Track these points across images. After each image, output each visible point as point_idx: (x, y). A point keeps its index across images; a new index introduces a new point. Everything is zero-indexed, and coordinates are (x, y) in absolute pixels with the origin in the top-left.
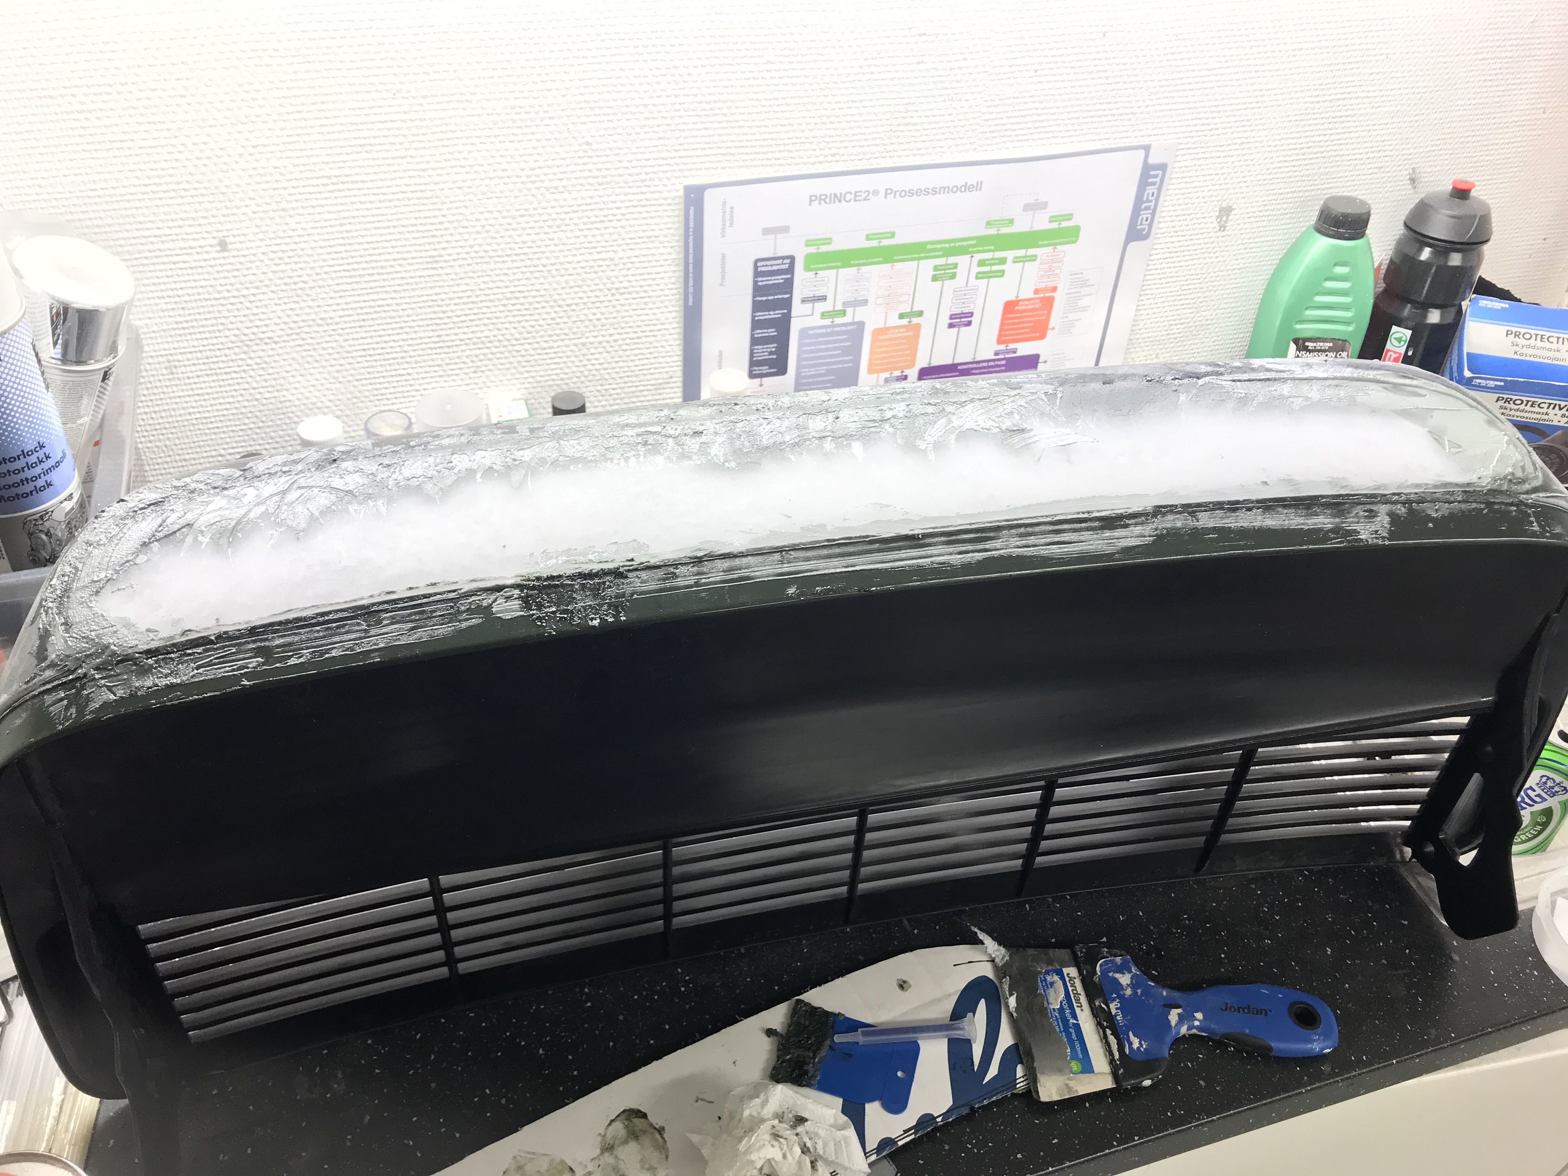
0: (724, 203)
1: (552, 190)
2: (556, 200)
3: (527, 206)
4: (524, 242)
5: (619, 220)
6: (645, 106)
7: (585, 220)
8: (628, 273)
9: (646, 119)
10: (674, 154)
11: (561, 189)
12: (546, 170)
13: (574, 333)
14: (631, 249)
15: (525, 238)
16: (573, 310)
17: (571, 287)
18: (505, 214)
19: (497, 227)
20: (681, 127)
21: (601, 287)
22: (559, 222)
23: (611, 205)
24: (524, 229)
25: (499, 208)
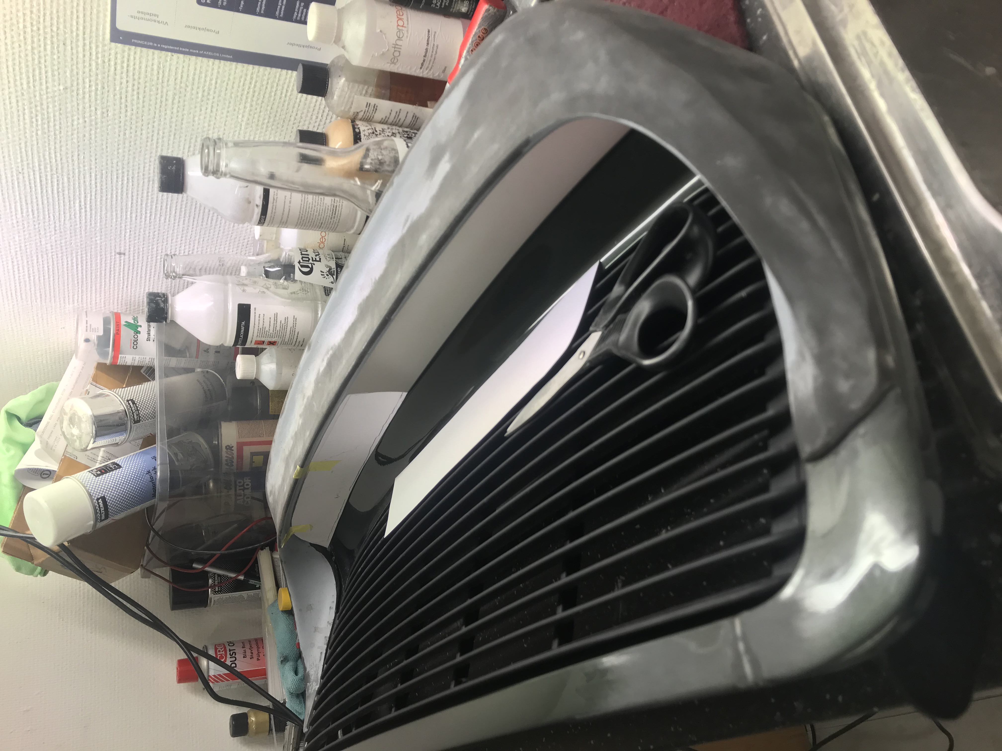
0: (132, 17)
1: (105, 115)
2: (114, 115)
3: (117, 131)
4: (148, 138)
5: (139, 83)
6: (33, 48)
7: (135, 102)
8: (190, 87)
9: (45, 50)
10: (81, 38)
11: (105, 110)
12: (87, 115)
13: (236, 127)
14: (168, 81)
15: (144, 136)
16: (215, 124)
17: (194, 121)
18: (121, 142)
19: (131, 148)
20: (55, 29)
21: (198, 105)
22: (134, 117)
23: (124, 85)
24: (136, 136)
25: (116, 144)
